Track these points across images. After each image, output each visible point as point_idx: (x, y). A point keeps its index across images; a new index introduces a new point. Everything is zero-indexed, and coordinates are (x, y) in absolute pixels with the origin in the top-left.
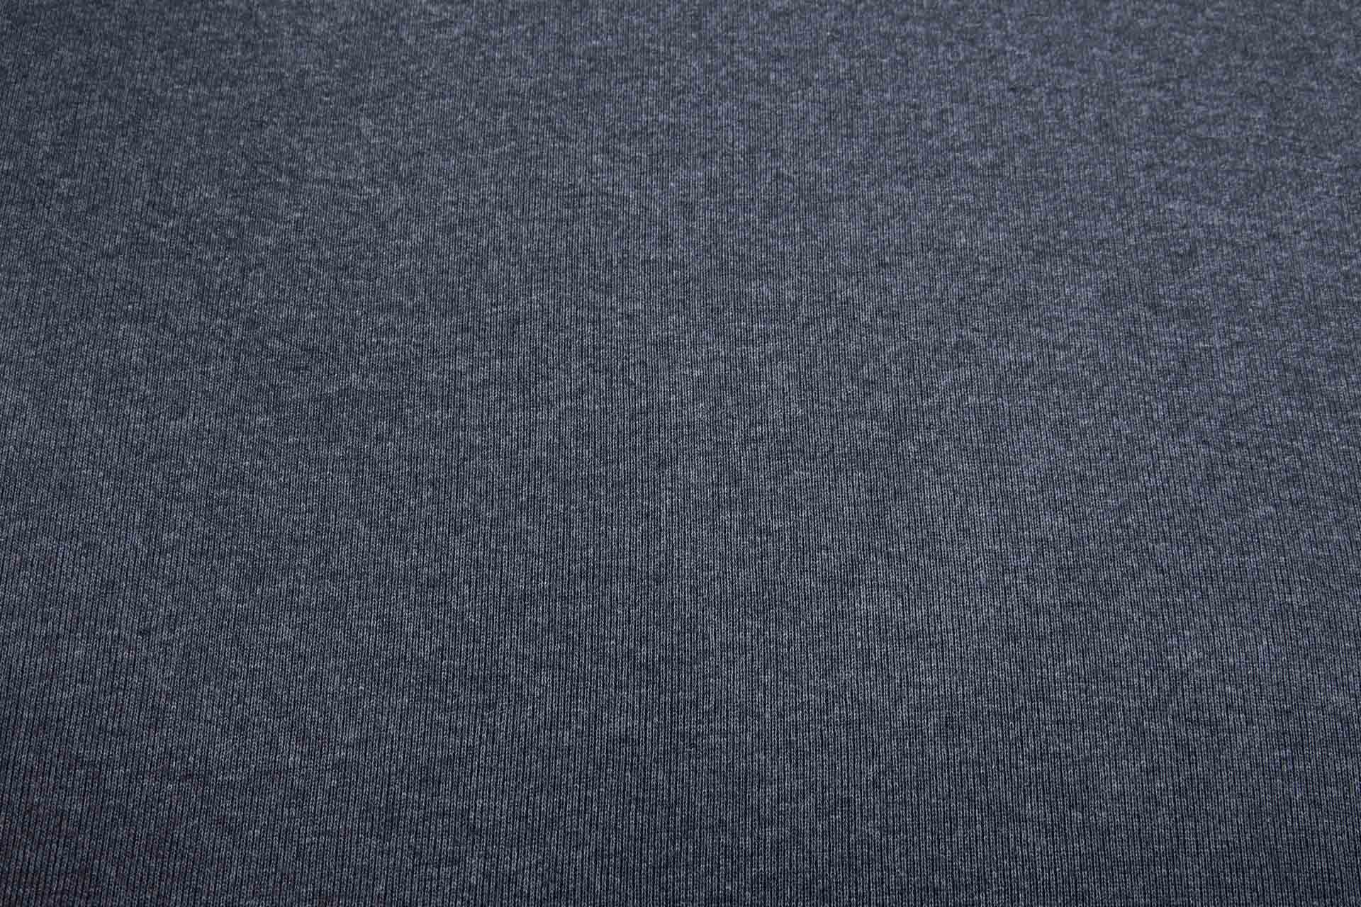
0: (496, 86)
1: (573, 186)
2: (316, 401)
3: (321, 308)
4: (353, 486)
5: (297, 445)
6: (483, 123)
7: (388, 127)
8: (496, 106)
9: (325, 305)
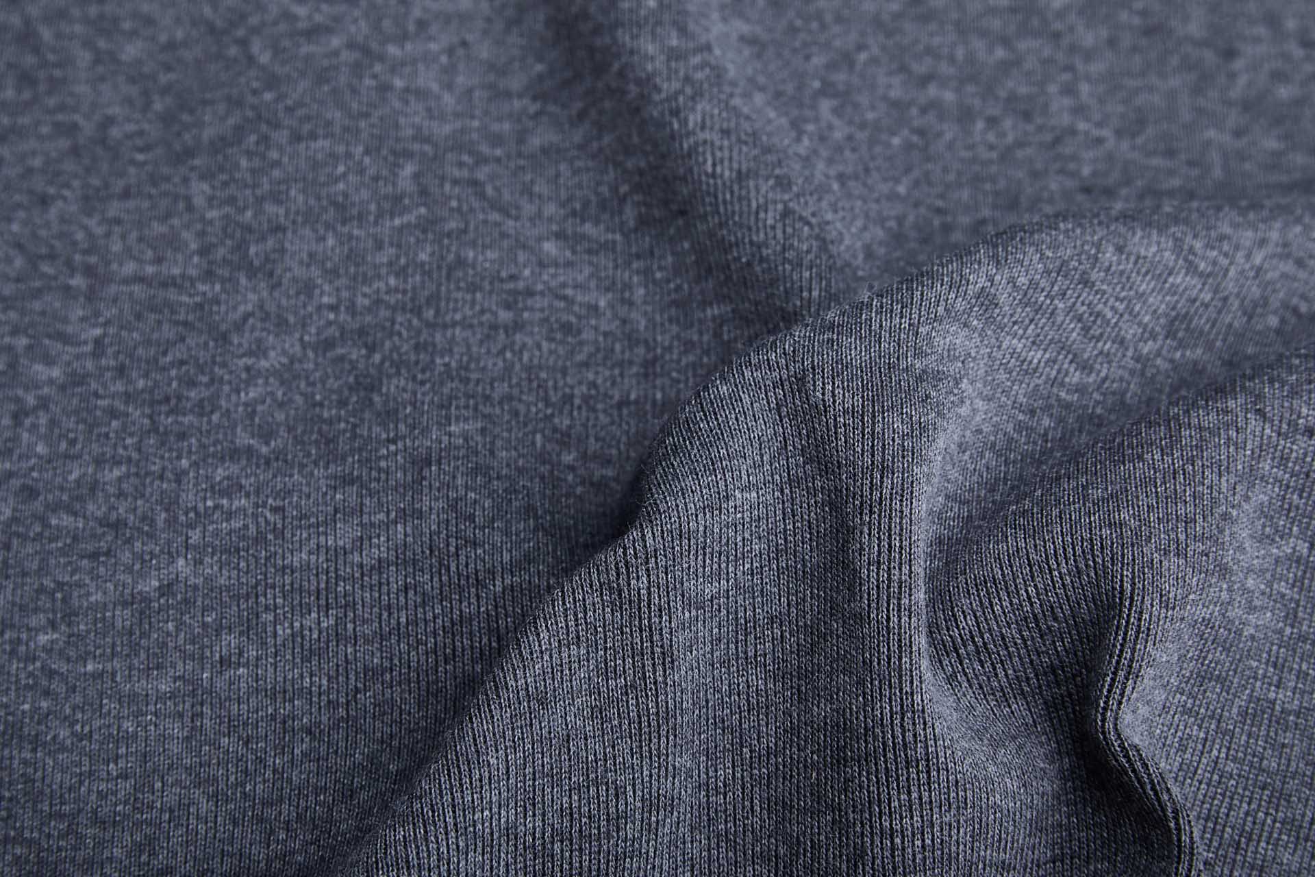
0: (397, 126)
1: (513, 278)
2: (125, 604)
3: (129, 460)
4: (188, 739)
5: (98, 676)
6: (376, 179)
7: (232, 190)
8: (394, 153)
9: (135, 455)
